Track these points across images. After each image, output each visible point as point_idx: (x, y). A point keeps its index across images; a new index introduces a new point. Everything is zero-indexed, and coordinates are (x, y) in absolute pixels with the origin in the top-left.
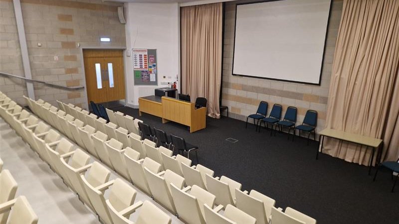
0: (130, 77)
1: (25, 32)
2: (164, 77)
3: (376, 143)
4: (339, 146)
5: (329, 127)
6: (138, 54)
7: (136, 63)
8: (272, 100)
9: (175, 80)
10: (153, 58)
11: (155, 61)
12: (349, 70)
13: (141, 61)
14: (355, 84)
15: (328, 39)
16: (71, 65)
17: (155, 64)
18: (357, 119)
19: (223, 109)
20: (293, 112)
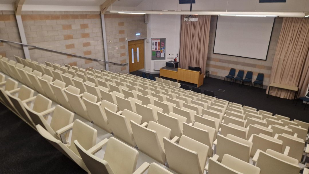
0: (148, 55)
1: (106, 35)
2: (169, 55)
3: (296, 89)
4: (277, 91)
5: (272, 82)
6: (155, 41)
7: (153, 47)
8: (238, 68)
9: (176, 56)
10: (163, 44)
11: (165, 45)
12: (284, 54)
13: (156, 46)
14: (287, 62)
15: (272, 37)
16: (123, 51)
17: (164, 47)
18: (287, 78)
19: (207, 72)
20: (250, 74)
